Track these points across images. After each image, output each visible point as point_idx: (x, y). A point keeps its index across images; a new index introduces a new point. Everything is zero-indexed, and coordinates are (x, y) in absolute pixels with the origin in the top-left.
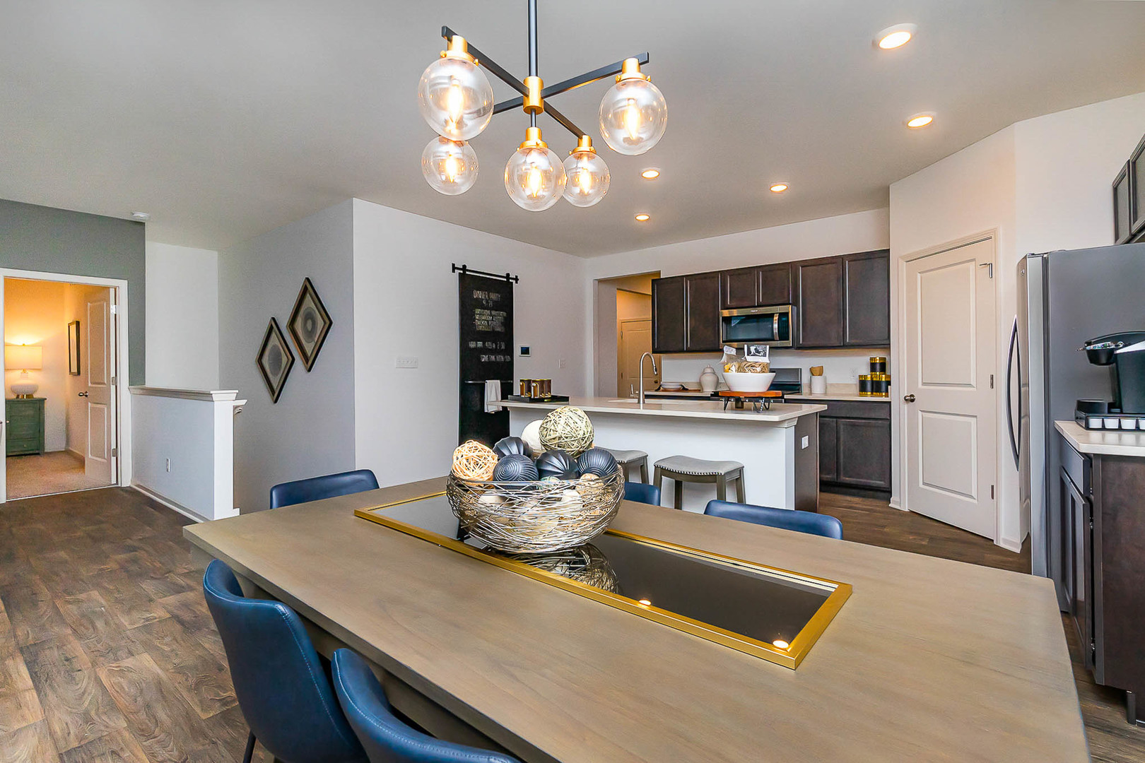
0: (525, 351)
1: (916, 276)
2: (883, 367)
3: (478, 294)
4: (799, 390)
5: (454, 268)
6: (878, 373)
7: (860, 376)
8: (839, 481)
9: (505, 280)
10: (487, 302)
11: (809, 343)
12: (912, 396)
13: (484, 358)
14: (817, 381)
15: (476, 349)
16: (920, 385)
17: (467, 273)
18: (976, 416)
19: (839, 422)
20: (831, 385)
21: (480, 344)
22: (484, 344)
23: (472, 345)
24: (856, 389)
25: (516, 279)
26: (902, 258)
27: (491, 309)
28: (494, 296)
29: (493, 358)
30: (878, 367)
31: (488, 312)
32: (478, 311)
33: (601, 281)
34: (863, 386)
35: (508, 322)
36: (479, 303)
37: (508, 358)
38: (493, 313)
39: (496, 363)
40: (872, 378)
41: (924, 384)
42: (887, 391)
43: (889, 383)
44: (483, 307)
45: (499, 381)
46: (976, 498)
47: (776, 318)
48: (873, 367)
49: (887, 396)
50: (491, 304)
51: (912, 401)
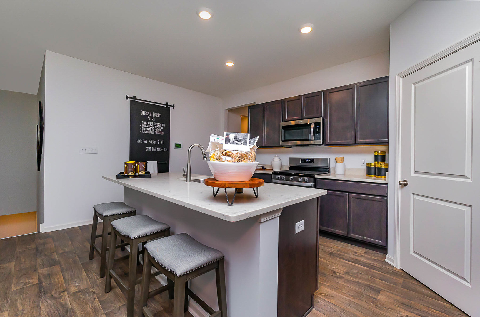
0: (178, 146)
1: (411, 85)
2: (383, 158)
3: (144, 113)
4: (328, 171)
5: (127, 97)
6: (379, 162)
7: (367, 164)
8: (349, 236)
9: (166, 106)
10: (151, 117)
11: (333, 142)
12: (404, 181)
13: (148, 149)
14: (339, 166)
15: (142, 143)
16: (412, 174)
17: (136, 100)
18: (470, 206)
19: (350, 196)
20: (349, 169)
21: (145, 141)
22: (148, 141)
23: (139, 141)
24: (365, 172)
25: (173, 106)
26: (398, 75)
27: (153, 122)
28: (156, 115)
29: (154, 149)
30: (379, 158)
31: (152, 123)
32: (143, 122)
33: (230, 111)
34: (369, 170)
35: (167, 130)
36: (145, 118)
37: (166, 150)
38: (155, 124)
39: (157, 152)
40: (375, 165)
41: (416, 172)
42: (385, 175)
43: (387, 170)
44: (147, 120)
45: (157, 162)
46: (469, 282)
47: (312, 126)
48: (376, 158)
49: (385, 179)
50: (154, 119)
51: (406, 185)
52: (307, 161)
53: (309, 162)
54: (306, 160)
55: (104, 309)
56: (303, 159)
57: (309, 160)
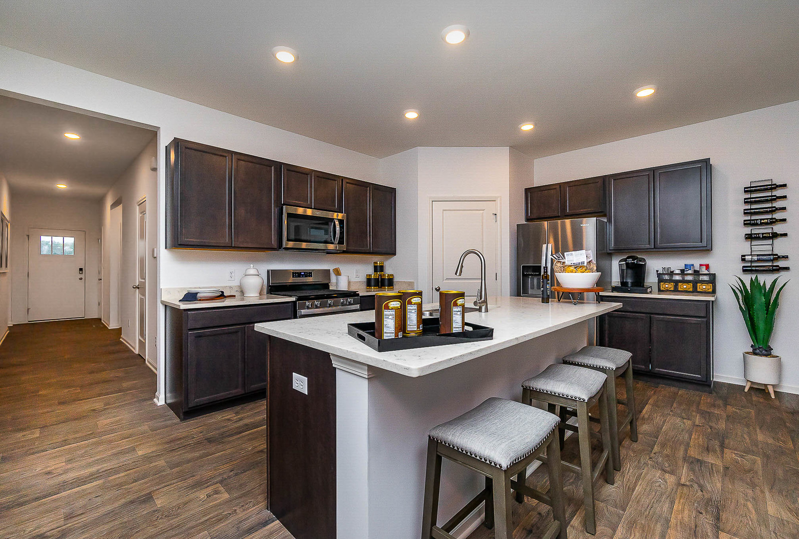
7: (367, 275)
26: (430, 198)
30: (378, 269)
34: (369, 282)
47: (336, 223)
48: (375, 268)
52: (303, 275)
53: (306, 277)
54: (301, 273)
55: (620, 518)
56: (296, 272)
57: (304, 273)
